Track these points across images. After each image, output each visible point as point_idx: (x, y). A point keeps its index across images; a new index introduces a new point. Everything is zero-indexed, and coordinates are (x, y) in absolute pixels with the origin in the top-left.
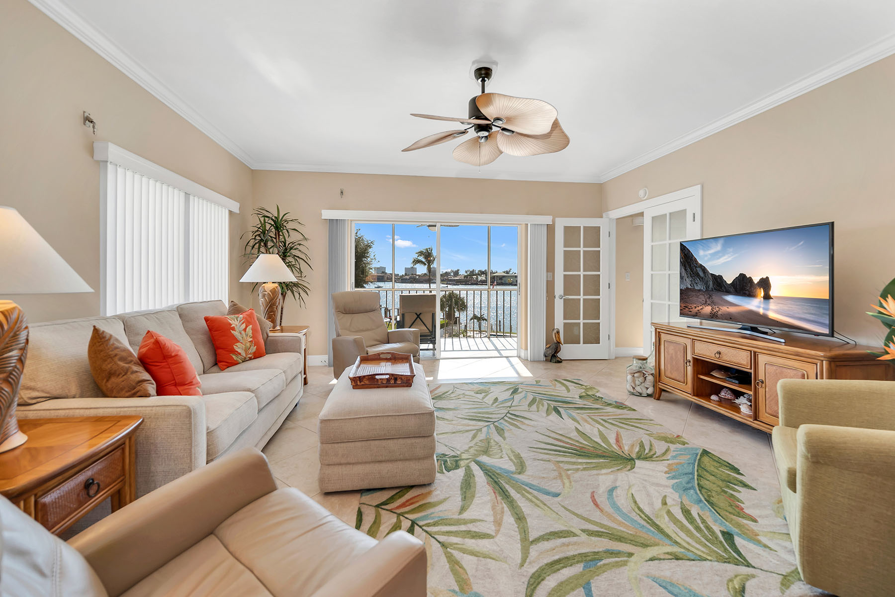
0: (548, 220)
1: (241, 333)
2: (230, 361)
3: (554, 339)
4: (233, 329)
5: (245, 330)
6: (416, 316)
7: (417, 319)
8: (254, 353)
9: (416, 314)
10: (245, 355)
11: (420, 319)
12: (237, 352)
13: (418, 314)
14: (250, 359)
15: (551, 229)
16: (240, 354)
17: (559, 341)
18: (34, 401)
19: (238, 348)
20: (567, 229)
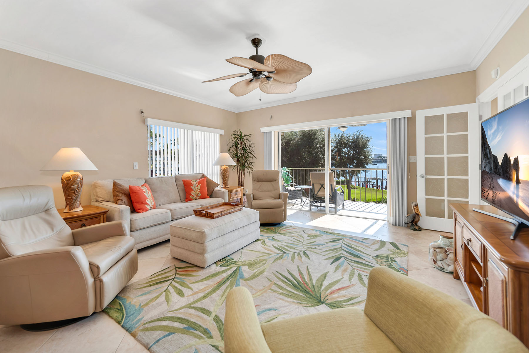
0: (408, 113)
1: (195, 187)
2: (189, 199)
3: (413, 210)
4: (192, 185)
5: (197, 186)
6: (321, 186)
7: (321, 187)
8: (200, 196)
9: (321, 184)
10: (195, 197)
11: (324, 188)
12: (192, 195)
13: (322, 184)
14: (199, 199)
15: (411, 121)
16: (193, 196)
17: (417, 213)
18: (102, 201)
19: (193, 193)
20: (428, 119)
